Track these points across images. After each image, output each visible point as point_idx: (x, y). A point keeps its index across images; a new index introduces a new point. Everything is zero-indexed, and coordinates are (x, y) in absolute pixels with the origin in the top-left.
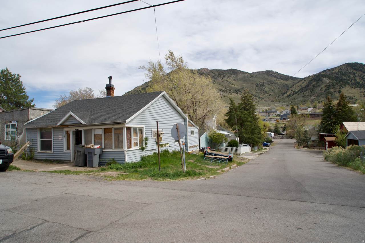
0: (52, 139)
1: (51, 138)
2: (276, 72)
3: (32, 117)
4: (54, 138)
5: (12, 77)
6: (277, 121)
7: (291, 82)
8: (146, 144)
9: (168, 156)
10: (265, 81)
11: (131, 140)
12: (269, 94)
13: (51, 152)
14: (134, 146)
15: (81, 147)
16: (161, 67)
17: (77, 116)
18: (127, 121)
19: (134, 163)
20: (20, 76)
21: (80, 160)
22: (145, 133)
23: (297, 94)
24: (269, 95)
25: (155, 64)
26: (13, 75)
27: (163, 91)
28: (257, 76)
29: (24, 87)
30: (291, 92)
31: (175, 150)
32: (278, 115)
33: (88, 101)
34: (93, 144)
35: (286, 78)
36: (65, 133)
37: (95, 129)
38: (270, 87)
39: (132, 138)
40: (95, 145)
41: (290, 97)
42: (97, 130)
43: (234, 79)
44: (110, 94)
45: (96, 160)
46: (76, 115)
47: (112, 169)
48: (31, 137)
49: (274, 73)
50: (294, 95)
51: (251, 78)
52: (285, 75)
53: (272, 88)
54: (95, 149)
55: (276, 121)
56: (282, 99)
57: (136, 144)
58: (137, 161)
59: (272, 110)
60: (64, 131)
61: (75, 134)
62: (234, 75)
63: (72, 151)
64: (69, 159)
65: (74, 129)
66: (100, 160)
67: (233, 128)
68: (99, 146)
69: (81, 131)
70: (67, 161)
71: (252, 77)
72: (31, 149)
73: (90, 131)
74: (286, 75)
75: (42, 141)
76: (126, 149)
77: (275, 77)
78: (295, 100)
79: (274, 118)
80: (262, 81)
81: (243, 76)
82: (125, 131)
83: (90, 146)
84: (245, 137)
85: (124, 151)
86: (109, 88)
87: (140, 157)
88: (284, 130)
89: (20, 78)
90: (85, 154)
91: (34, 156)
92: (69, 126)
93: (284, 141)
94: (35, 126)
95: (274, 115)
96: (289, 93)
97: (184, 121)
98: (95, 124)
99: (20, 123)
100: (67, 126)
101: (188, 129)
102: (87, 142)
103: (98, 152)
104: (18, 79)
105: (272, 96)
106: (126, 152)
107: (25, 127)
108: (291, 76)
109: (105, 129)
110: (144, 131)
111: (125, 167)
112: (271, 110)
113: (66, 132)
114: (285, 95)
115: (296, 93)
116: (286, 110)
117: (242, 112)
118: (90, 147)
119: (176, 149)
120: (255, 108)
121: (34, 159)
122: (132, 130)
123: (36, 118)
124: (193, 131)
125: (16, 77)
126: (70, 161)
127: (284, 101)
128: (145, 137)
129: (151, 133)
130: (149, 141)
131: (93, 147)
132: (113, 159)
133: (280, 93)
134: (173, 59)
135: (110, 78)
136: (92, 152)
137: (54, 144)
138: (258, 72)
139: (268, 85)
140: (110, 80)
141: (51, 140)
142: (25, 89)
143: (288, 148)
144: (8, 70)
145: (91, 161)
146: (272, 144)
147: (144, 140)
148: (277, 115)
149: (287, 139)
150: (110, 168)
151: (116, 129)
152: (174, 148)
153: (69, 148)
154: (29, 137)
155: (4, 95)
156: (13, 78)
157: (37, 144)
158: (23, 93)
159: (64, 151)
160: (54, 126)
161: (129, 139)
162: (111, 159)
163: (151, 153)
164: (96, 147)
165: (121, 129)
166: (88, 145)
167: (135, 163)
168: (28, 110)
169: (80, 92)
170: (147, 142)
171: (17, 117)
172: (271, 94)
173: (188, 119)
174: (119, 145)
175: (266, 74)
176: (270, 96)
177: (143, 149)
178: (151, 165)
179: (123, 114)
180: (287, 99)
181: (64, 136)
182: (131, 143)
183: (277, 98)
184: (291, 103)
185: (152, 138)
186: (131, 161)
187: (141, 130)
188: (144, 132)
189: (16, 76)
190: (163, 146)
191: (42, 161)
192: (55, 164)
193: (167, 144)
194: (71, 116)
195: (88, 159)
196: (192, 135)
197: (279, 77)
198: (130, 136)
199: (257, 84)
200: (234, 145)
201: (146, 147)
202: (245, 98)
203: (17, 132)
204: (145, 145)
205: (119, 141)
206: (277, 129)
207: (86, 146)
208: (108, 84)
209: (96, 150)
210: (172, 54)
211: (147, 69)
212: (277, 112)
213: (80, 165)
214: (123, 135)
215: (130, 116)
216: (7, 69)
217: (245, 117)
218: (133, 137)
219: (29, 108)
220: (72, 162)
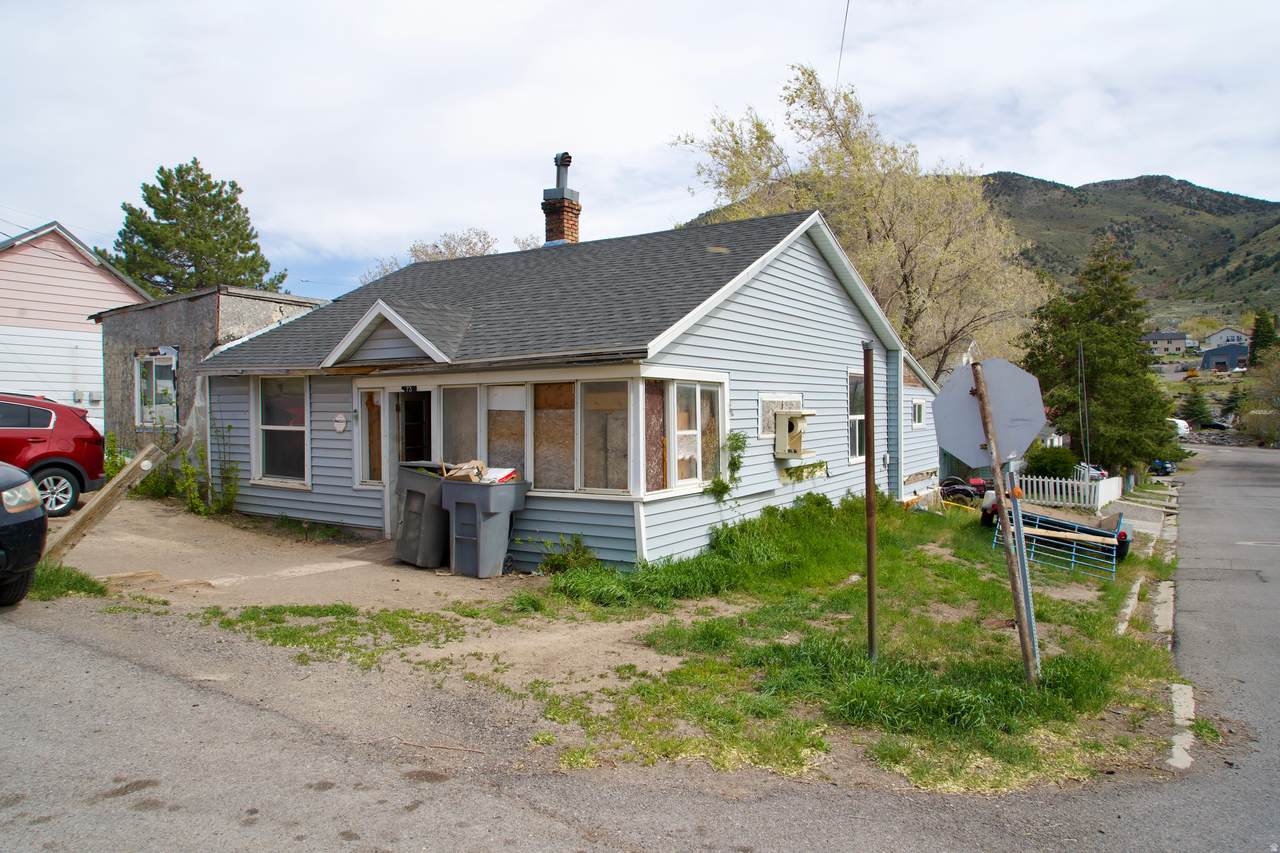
0: (306, 429)
1: (302, 423)
2: (1183, 183)
3: (235, 330)
4: (316, 426)
5: (214, 192)
6: (1189, 373)
7: (1243, 221)
8: (734, 466)
9: (827, 526)
10: (1132, 218)
11: (664, 446)
12: (1149, 266)
13: (302, 487)
14: (682, 477)
15: (425, 471)
16: (763, 136)
17: (411, 324)
18: (654, 346)
19: (681, 563)
20: (240, 191)
21: (418, 537)
22: (731, 410)
23: (1272, 268)
24: (1150, 273)
25: (737, 125)
26: (217, 185)
27: (811, 212)
28: (1101, 200)
29: (252, 229)
30: (1245, 262)
31: (849, 492)
32: (1190, 351)
33: (467, 264)
34: (480, 463)
35: (1227, 204)
36: (357, 403)
37: (490, 387)
38: (1156, 241)
39: (672, 437)
40: (490, 465)
41: (1238, 280)
42: (499, 392)
43: (1007, 210)
44: (562, 233)
45: (493, 540)
46: (405, 318)
47: (573, 594)
48: (226, 415)
49: (1176, 187)
50: (1257, 274)
51: (1075, 206)
52: (1220, 194)
53: (1164, 246)
54: (488, 486)
55: (1185, 375)
56: (1203, 287)
57: (688, 468)
58: (692, 554)
59: (1163, 331)
60: (355, 390)
61: (402, 408)
62: (1009, 195)
63: (387, 487)
64: (376, 524)
65: (396, 385)
66: (511, 540)
67: (1052, 396)
68: (509, 471)
69: (428, 394)
70: (366, 534)
71: (1080, 201)
72: (227, 466)
73: (470, 393)
74: (1225, 191)
75: (268, 434)
76: (639, 490)
77: (1179, 202)
78: (1261, 292)
79: (1171, 363)
80: (1122, 219)
81: (1045, 200)
82: (639, 399)
83: (465, 468)
84: (1102, 435)
85: (631, 504)
86: (558, 209)
87: (705, 531)
88: (1225, 413)
89: (239, 196)
90: (443, 510)
91: (238, 499)
92: (374, 367)
93: (1229, 453)
94: (240, 370)
95: (1172, 349)
96: (1236, 265)
97: (884, 359)
98: (491, 363)
99: (186, 354)
100: (366, 370)
101: (903, 398)
102: (454, 454)
103: (502, 502)
104: (234, 200)
105: (1162, 276)
106: (642, 508)
107: (203, 374)
108: (1246, 198)
109: (537, 386)
110: (727, 401)
111: (634, 588)
112: (1158, 329)
113: (365, 399)
114: (1219, 272)
115: (1268, 265)
116: (1226, 331)
117: (1089, 333)
118: (467, 478)
119: (853, 490)
120: (1140, 316)
121: (237, 511)
122: (672, 393)
123: (249, 333)
124: (920, 407)
125: (226, 192)
126: (381, 530)
127: (1212, 297)
128: (728, 432)
129: (753, 414)
130: (748, 452)
131: (479, 474)
132: (577, 540)
133: (1198, 264)
134: (816, 99)
135: (563, 161)
136: (472, 501)
137: (317, 453)
138: (1106, 184)
139: (1145, 232)
140: (562, 169)
141: (303, 432)
142: (256, 236)
143: (1257, 483)
144: (200, 166)
145: (472, 546)
146: (1180, 465)
147: (724, 446)
148: (1183, 349)
149: (1242, 446)
150: (563, 590)
151: (591, 388)
152: (847, 484)
153: (375, 473)
154: (218, 415)
155: (190, 259)
156: (215, 196)
157: (248, 446)
158: (251, 254)
159: (357, 486)
160: (312, 369)
161: (658, 442)
162: (567, 541)
163: (752, 511)
164: (496, 475)
165: (621, 387)
166: (459, 466)
167: (683, 567)
168: (214, 297)
169: (447, 245)
170: (739, 456)
171: (175, 328)
172: (1159, 268)
173: (904, 353)
174: (606, 469)
175: (1142, 190)
176: (1153, 277)
177: (718, 491)
178: (763, 574)
179: (626, 314)
180: (1227, 289)
181: (357, 417)
182: (663, 464)
183: (1180, 283)
184: (1241, 305)
185: (761, 436)
186: (665, 553)
187: (711, 397)
188: (727, 409)
189: (227, 188)
190: (805, 474)
191: (269, 525)
192: (316, 544)
193: (820, 465)
194: (383, 322)
195: (454, 535)
196: (917, 425)
197: (1194, 200)
198: (663, 426)
199: (1098, 229)
200: (1055, 470)
201: (733, 479)
202: (1098, 273)
203: (177, 395)
204: (728, 473)
205: (606, 450)
206: (1195, 407)
207: (448, 470)
208: (555, 187)
209: (494, 493)
210: (810, 76)
211: (703, 146)
212: (1185, 338)
213: (419, 562)
214: (626, 419)
215: (667, 322)
216: (195, 162)
217: (1102, 353)
218: (675, 432)
219: (219, 290)
220: (388, 537)
